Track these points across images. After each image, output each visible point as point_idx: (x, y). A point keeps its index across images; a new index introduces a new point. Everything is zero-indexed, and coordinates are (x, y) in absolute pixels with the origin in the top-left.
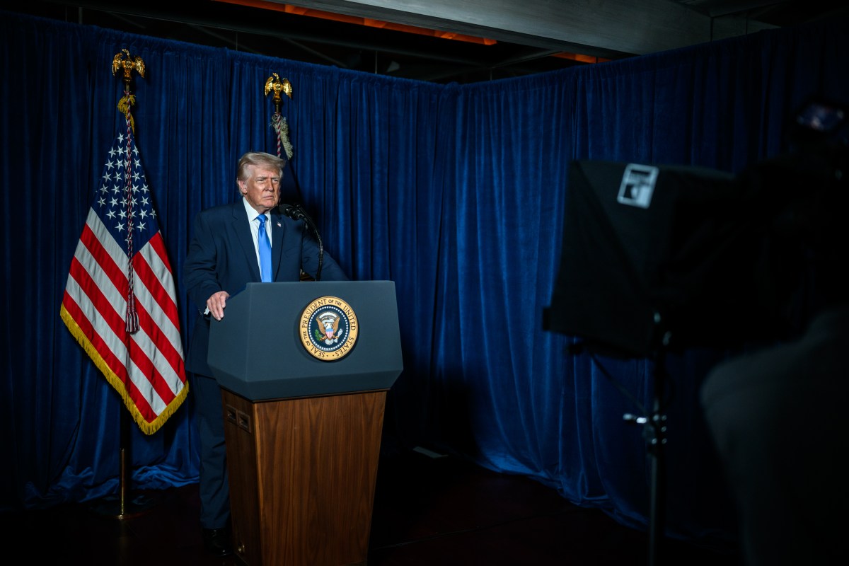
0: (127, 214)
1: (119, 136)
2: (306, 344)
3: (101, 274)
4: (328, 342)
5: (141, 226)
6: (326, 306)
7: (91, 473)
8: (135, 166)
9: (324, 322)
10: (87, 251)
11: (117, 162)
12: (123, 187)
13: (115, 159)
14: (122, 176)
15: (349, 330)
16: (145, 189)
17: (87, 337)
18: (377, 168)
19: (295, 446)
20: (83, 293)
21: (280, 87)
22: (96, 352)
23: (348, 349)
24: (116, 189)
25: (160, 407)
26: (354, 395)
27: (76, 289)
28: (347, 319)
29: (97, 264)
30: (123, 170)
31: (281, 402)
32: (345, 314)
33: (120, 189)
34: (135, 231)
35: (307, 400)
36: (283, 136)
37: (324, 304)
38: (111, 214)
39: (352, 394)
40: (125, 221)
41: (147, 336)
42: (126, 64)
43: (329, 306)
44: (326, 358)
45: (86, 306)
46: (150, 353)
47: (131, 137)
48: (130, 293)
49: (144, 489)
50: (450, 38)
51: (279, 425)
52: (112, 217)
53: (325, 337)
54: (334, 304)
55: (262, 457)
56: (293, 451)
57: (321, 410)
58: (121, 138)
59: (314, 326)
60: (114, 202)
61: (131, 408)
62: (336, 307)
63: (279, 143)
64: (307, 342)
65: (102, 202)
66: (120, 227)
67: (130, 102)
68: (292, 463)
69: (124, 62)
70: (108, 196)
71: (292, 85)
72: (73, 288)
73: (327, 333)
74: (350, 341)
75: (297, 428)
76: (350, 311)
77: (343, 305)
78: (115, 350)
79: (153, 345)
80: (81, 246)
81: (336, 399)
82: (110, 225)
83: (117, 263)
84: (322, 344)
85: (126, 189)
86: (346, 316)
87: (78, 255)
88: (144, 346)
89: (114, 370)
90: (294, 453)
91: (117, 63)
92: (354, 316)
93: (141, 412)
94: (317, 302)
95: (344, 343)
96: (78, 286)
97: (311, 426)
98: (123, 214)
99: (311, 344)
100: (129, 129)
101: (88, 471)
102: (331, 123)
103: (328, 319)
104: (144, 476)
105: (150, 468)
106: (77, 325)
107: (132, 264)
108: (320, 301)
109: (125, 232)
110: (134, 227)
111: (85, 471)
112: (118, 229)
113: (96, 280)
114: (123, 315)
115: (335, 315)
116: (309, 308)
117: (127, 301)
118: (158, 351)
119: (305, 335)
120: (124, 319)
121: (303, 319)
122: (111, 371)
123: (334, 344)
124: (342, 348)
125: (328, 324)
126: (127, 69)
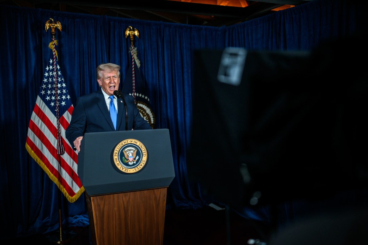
0: (55, 98)
1: (50, 60)
2: (117, 165)
3: (45, 127)
4: (130, 163)
5: (63, 103)
6: (129, 144)
7: (49, 220)
8: (58, 74)
9: (127, 153)
10: (37, 116)
11: (49, 73)
12: (53, 85)
13: (48, 72)
14: (52, 80)
15: (142, 156)
16: (64, 85)
17: (39, 157)
18: (185, 70)
19: (115, 218)
20: (36, 136)
21: (133, 33)
22: (44, 164)
23: (142, 167)
24: (50, 86)
25: (77, 189)
26: (148, 191)
27: (32, 134)
28: (141, 150)
29: (42, 123)
30: (52, 77)
31: (106, 196)
32: (139, 148)
33: (51, 86)
34: (60, 106)
35: (121, 194)
36: (135, 56)
37: (127, 143)
38: (48, 98)
39: (147, 190)
40: (55, 101)
41: (69, 156)
42: (52, 25)
43: (130, 144)
44: (129, 172)
45: (38, 142)
46: (71, 164)
47: (56, 61)
48: (59, 136)
49: (75, 226)
50: (225, 5)
51: (106, 207)
52: (49, 100)
53: (128, 161)
54: (133, 143)
55: (97, 224)
56: (114, 220)
57: (129, 199)
58: (51, 61)
59: (122, 155)
60: (49, 92)
61: (62, 190)
62: (135, 144)
63: (133, 60)
64: (118, 164)
65: (43, 92)
66: (52, 104)
67: (55, 44)
68: (114, 227)
69: (51, 24)
70: (46, 90)
71: (139, 32)
72: (31, 134)
73: (129, 158)
74: (143, 162)
75: (116, 209)
76: (143, 146)
77: (139, 143)
78: (52, 163)
79: (72, 160)
80: (34, 114)
81: (138, 193)
82: (48, 103)
83: (52, 121)
84: (127, 164)
85: (54, 86)
86: (140, 149)
87: (32, 119)
88: (67, 160)
89: (52, 173)
90: (115, 223)
91: (47, 25)
92: (145, 149)
93: (67, 192)
94: (123, 142)
95: (140, 163)
96: (33, 133)
97: (124, 208)
98: (53, 98)
99: (120, 165)
100: (54, 57)
101: (48, 219)
102: (161, 49)
103: (130, 151)
104: (75, 221)
105: (79, 216)
106: (33, 152)
107: (59, 122)
108: (125, 141)
109: (55, 107)
110: (59, 104)
111: (46, 218)
112: (51, 105)
113: (42, 130)
114: (55, 146)
115: (134, 149)
116: (118, 145)
117: (57, 139)
118: (74, 162)
119: (116, 160)
120: (56, 148)
121: (115, 151)
122: (51, 173)
123: (134, 164)
124: (138, 166)
125: (130, 154)
126: (53, 28)
